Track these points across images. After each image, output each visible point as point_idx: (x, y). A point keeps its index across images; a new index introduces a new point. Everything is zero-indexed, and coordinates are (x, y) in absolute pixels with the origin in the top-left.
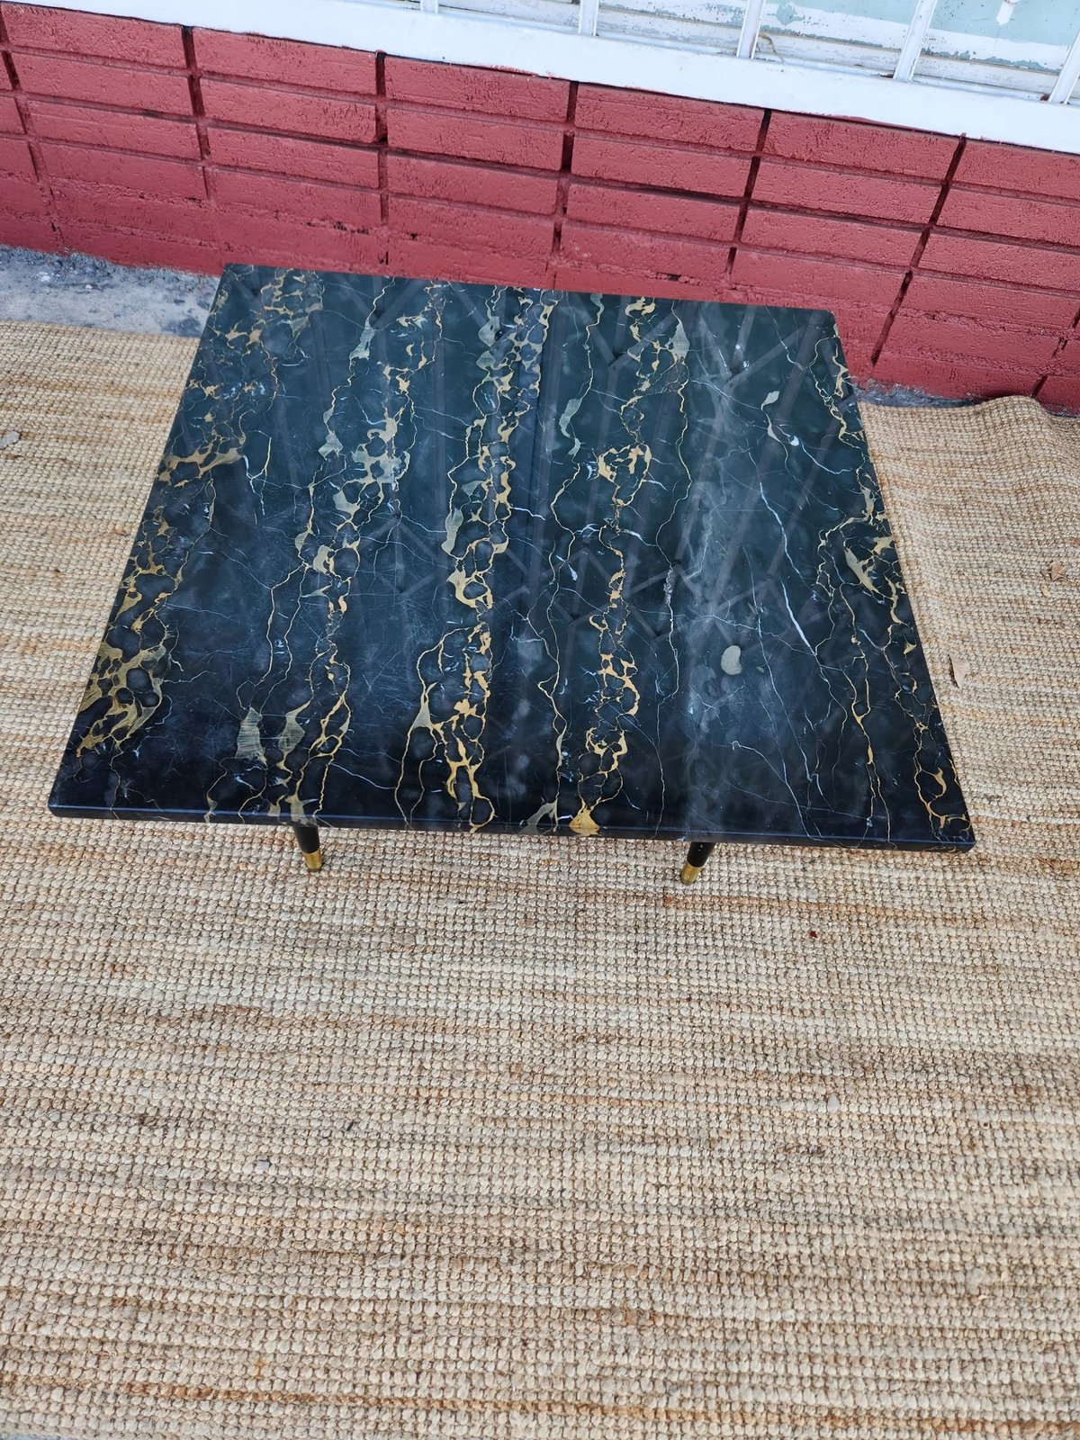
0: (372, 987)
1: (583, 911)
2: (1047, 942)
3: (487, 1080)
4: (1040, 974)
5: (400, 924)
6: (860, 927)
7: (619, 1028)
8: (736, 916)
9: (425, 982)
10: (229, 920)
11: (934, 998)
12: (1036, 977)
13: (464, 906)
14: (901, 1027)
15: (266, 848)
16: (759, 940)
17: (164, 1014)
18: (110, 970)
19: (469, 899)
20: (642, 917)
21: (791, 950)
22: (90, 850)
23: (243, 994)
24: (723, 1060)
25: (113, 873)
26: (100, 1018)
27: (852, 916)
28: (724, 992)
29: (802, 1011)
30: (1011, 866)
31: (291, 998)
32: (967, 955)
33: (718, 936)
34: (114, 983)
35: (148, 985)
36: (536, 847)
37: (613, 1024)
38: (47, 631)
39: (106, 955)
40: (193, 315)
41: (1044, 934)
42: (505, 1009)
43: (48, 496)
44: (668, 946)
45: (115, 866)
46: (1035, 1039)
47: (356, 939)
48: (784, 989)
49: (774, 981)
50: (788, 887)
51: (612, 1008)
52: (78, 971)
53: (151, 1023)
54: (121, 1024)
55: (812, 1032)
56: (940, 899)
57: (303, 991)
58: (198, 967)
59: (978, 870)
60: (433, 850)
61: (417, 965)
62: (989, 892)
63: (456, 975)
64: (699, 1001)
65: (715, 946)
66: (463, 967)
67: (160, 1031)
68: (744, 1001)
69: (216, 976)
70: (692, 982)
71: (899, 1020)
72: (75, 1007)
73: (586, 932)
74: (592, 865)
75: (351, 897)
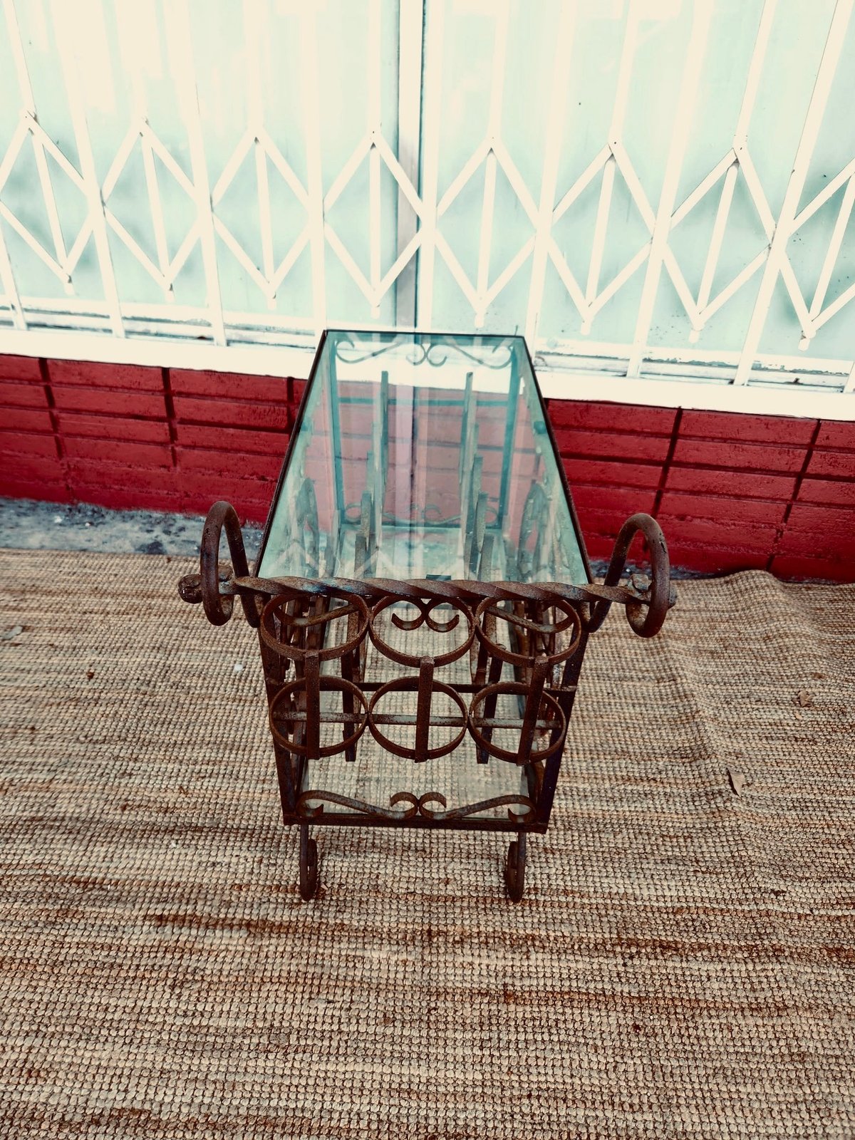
0: (248, 1088)
1: (435, 1009)
2: (843, 1028)
4: (841, 1061)
5: (276, 1024)
6: (677, 1019)
7: (467, 1126)
8: (568, 1011)
9: (295, 1082)
10: (132, 1026)
11: (749, 1088)
12: (839, 1065)
13: (331, 1006)
14: (722, 1120)
15: (169, 956)
16: (589, 1035)
17: (67, 1118)
18: (26, 1076)
19: (337, 998)
20: (485, 1014)
21: (618, 1044)
22: (26, 961)
23: (136, 1097)
25: (41, 983)
26: (11, 1125)
27: (669, 1009)
28: (561, 1087)
29: (631, 1106)
30: (803, 956)
31: (177, 1100)
32: (774, 1043)
33: (554, 1031)
34: (28, 1088)
35: (57, 1090)
36: (395, 948)
37: (461, 1123)
38: (18, 776)
39: (25, 1061)
40: (159, 539)
41: (839, 1020)
42: (365, 1109)
43: (35, 672)
44: (509, 1042)
45: (44, 977)
46: (844, 1128)
47: (238, 1041)
48: (613, 1083)
49: (605, 1076)
50: (611, 981)
51: (461, 1106)
53: (55, 1128)
54: (29, 1130)
55: (641, 1127)
56: (745, 989)
57: (189, 1093)
58: (102, 1071)
59: (774, 960)
60: (308, 953)
61: (289, 1065)
62: (786, 981)
63: (322, 1075)
64: (538, 1097)
65: (551, 1041)
66: (329, 1067)
68: (579, 1096)
69: (115, 1080)
70: (531, 1078)
71: (720, 1112)
73: (438, 1030)
74: (442, 965)
75: (236, 1000)
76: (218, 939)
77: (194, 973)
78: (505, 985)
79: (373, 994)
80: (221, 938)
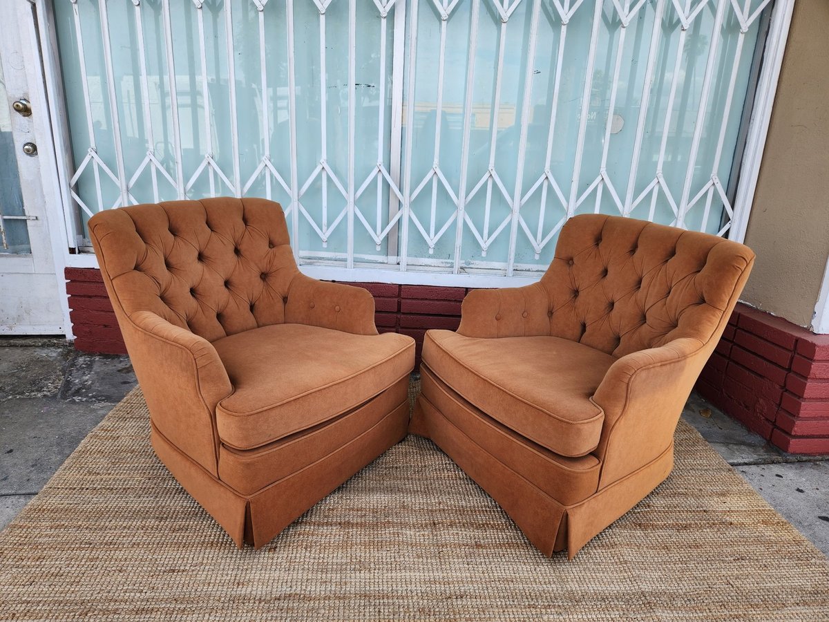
0: (353, 584)
1: (442, 551)
2: (645, 552)
3: (410, 615)
5: (363, 560)
7: (465, 592)
9: (377, 581)
10: (288, 564)
11: (601, 574)
12: (644, 565)
14: (589, 585)
17: (262, 599)
18: (237, 585)
20: (468, 552)
23: (297, 589)
24: (513, 601)
26: (234, 602)
28: (509, 577)
29: (545, 582)
31: (318, 590)
32: (612, 558)
33: (503, 558)
34: (239, 589)
35: (254, 589)
36: (417, 530)
37: (462, 591)
39: (235, 579)
41: (643, 549)
42: (414, 589)
44: (481, 562)
46: (648, 586)
52: (223, 586)
53: (257, 602)
55: (551, 589)
57: (323, 587)
58: (276, 581)
66: (393, 574)
67: (261, 605)
68: (519, 580)
72: (223, 599)
73: (445, 559)
74: (442, 534)
75: (340, 553)
76: (324, 530)
77: (315, 543)
78: (476, 542)
79: (409, 548)
80: (327, 529)
